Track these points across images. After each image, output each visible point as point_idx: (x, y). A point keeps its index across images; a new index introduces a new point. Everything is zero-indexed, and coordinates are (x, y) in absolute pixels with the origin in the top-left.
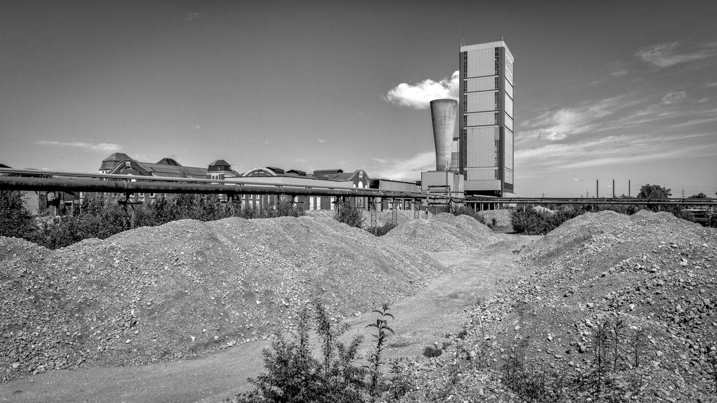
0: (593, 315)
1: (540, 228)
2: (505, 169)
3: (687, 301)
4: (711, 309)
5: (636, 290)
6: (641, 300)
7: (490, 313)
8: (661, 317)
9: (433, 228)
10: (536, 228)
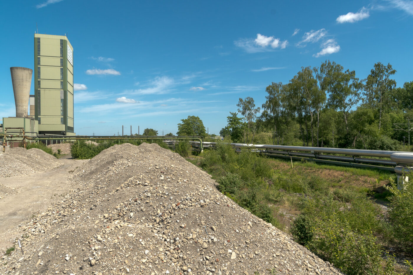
0: (103, 231)
1: (89, 154)
2: (68, 117)
3: (163, 206)
4: (176, 210)
5: (135, 202)
6: (138, 209)
7: (39, 225)
8: (149, 220)
9: (6, 159)
10: (86, 155)
